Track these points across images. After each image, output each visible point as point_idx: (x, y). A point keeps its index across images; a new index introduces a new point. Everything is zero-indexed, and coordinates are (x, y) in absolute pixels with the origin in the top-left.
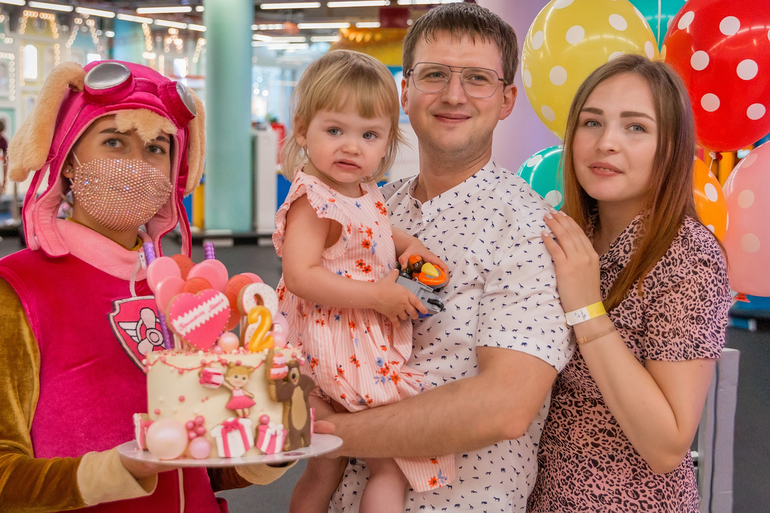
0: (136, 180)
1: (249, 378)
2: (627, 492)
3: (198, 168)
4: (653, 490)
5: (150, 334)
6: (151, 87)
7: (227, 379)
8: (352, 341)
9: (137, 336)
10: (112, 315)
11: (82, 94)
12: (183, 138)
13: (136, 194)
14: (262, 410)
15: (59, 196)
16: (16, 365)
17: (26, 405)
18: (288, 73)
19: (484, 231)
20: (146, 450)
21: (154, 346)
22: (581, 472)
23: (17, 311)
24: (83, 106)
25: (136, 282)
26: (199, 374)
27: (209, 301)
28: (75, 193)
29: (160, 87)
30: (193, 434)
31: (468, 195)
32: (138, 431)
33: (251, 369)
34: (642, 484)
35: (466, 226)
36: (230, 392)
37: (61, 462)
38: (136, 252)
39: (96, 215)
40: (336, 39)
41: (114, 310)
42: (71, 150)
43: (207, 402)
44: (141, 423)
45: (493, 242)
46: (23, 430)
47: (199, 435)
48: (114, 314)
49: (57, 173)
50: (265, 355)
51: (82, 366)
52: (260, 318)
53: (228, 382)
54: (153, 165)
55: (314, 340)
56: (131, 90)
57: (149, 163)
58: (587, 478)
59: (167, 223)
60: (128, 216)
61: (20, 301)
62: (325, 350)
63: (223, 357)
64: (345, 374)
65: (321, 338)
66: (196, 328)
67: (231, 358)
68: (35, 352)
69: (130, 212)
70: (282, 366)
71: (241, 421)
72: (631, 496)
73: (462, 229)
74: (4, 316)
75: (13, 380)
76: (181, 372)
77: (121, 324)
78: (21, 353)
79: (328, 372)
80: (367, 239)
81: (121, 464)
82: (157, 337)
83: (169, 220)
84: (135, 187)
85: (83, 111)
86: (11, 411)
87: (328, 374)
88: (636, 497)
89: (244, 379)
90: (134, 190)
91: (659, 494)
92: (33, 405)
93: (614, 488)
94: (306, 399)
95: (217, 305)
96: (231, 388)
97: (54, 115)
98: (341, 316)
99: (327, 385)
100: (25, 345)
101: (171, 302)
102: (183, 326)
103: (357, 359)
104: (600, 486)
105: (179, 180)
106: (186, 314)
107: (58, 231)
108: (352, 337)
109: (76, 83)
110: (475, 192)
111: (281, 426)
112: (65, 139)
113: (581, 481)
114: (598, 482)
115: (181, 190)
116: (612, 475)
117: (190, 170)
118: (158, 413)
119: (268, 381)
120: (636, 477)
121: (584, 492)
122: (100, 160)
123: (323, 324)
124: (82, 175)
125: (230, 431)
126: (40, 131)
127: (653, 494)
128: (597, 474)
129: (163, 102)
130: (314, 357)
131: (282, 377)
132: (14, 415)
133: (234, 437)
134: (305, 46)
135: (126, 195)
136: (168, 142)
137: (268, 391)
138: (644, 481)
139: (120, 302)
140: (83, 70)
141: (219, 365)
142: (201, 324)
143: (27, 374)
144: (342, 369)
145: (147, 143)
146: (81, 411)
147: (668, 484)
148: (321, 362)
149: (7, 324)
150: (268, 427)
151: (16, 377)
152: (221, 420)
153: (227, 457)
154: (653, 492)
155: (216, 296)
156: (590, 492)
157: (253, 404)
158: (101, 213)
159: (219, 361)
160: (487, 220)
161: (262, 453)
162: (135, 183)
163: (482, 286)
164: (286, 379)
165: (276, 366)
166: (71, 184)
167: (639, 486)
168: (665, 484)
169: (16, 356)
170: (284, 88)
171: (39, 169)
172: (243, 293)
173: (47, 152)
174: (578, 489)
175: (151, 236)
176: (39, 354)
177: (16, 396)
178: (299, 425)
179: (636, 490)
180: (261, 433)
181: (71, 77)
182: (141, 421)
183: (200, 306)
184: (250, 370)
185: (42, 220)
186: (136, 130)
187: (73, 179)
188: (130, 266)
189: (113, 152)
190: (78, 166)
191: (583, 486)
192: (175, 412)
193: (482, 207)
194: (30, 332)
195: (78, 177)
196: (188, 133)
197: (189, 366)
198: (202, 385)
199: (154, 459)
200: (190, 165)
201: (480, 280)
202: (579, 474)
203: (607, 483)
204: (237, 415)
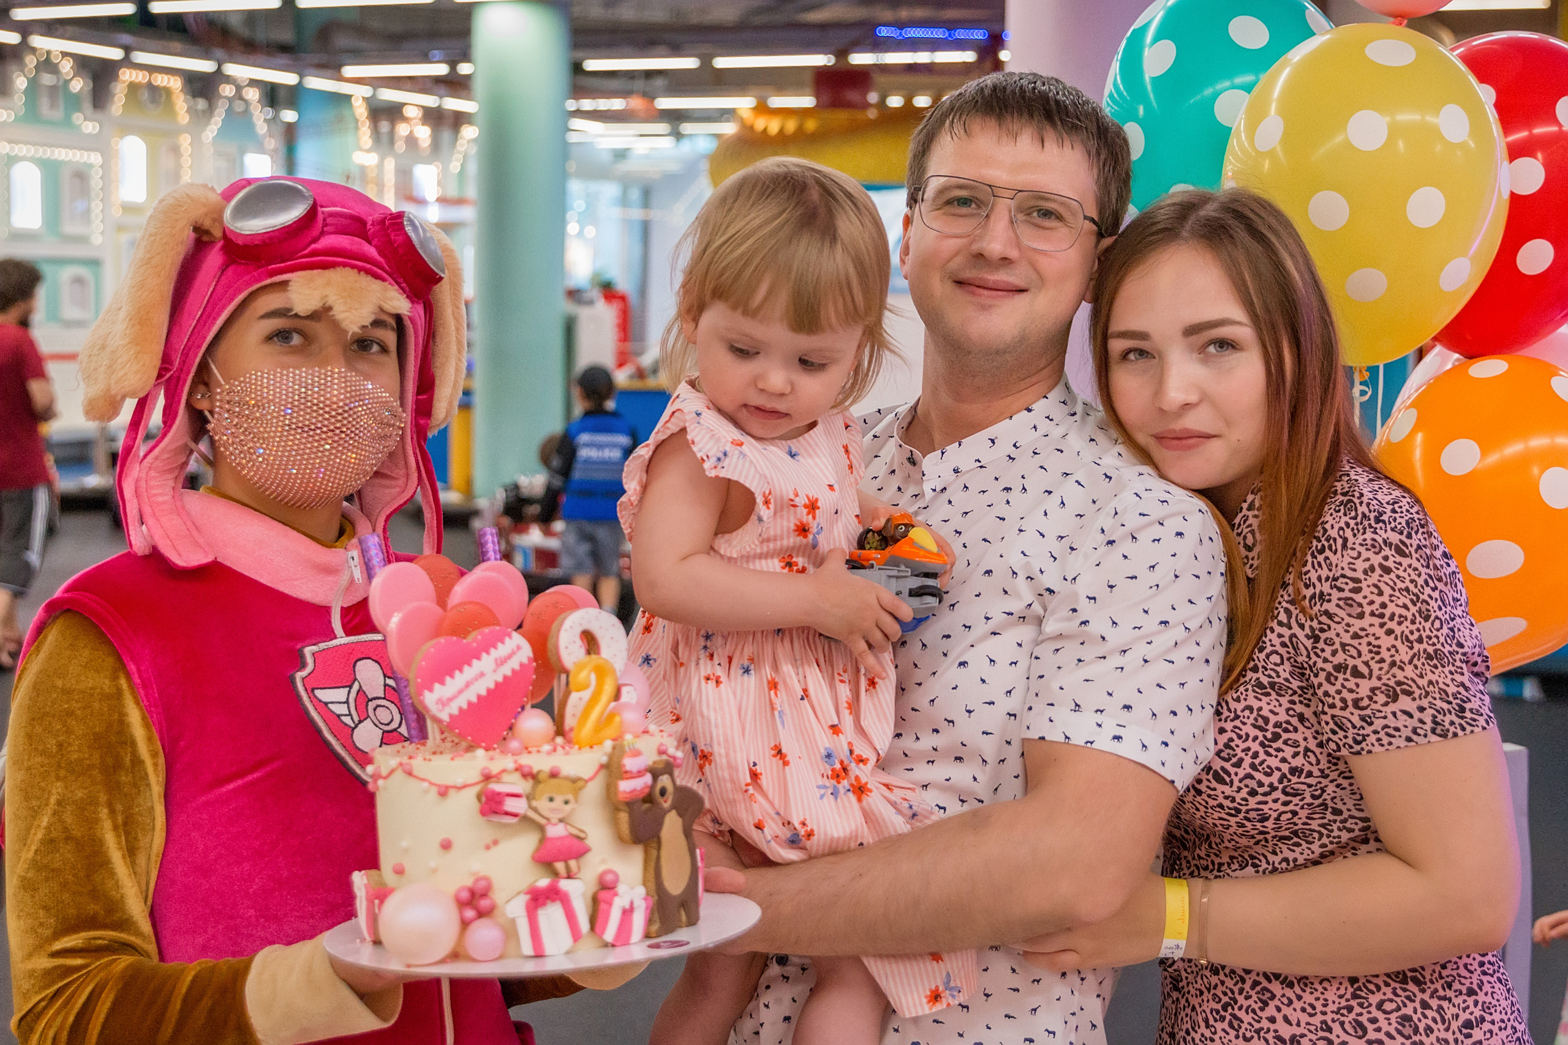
0: (335, 406)
1: (576, 801)
2: (1342, 1024)
3: (453, 378)
4: (1393, 1017)
5: (375, 710)
6: (355, 225)
7: (534, 803)
8: (773, 715)
9: (350, 715)
10: (299, 675)
11: (219, 245)
12: (421, 322)
13: (336, 435)
14: (603, 861)
15: (186, 445)
16: (118, 783)
17: (141, 860)
18: (635, 195)
19: (1046, 514)
20: (377, 942)
21: (384, 732)
22: (1252, 993)
23: (115, 678)
24: (224, 268)
25: (342, 608)
26: (479, 797)
27: (492, 650)
28: (217, 438)
29: (372, 225)
30: (470, 913)
31: (1015, 445)
32: (361, 905)
33: (580, 783)
34: (1370, 1005)
35: (1008, 502)
36: (541, 828)
37: (212, 970)
38: (342, 550)
39: (260, 479)
40: (729, 129)
41: (304, 665)
42: (204, 357)
43: (495, 850)
44: (367, 892)
45: (1062, 538)
46: (137, 909)
47: (481, 914)
48: (304, 673)
49: (179, 402)
50: (605, 754)
51: (246, 779)
52: (593, 677)
53: (535, 810)
54: (367, 377)
55: (702, 716)
56: (315, 233)
57: (359, 372)
58: (1266, 1004)
59: (398, 489)
60: (323, 478)
61: (120, 659)
62: (725, 734)
63: (525, 760)
64: (764, 781)
65: (715, 710)
66: (470, 704)
67: (540, 763)
68: (154, 755)
69: (326, 469)
70: (640, 774)
71: (564, 885)
72: (1351, 1031)
73: (1002, 510)
74: (91, 689)
75: (112, 812)
76: (444, 792)
77: (318, 693)
78: (127, 760)
79: (731, 775)
80: (805, 520)
81: (330, 970)
82: (389, 714)
83: (401, 482)
84: (333, 420)
85: (223, 278)
86: (112, 874)
87: (732, 781)
88: (1360, 1033)
89: (566, 802)
90: (332, 427)
91: (1407, 1024)
92: (153, 858)
93: (1317, 1020)
94: (688, 833)
95: (510, 657)
96: (543, 821)
97: (167, 289)
98: (752, 667)
99: (730, 802)
100: (133, 743)
101: (419, 656)
102: (444, 703)
103: (784, 751)
104: (1290, 1017)
105: (417, 402)
106: (448, 679)
107: (188, 514)
108: (773, 709)
109: (207, 224)
110: (1028, 439)
111: (641, 891)
112: (192, 333)
113: (1254, 1011)
114: (1286, 1010)
115: (422, 422)
116: (1312, 993)
117: (437, 382)
118: (399, 871)
119: (613, 804)
120: (1358, 992)
121: (1262, 1034)
122: (263, 373)
123: (718, 682)
124: (228, 402)
125: (544, 904)
126: (140, 319)
127: (1395, 1025)
128: (1283, 996)
129: (380, 253)
130: (703, 748)
131: (642, 796)
132: (117, 881)
133: (551, 916)
134: (667, 143)
135: (317, 438)
136: (393, 329)
137: (615, 823)
138: (1374, 999)
139: (314, 648)
140: (219, 198)
141: (517, 776)
142: (479, 697)
143: (140, 800)
144: (759, 769)
145: (354, 333)
146: (246, 866)
147: (1425, 1005)
148: (717, 758)
149: (97, 705)
150: (616, 894)
151: (119, 807)
152: (525, 883)
153: (539, 955)
154: (1393, 1021)
155: (507, 639)
156: (1272, 1034)
157: (587, 850)
158: (270, 475)
159: (517, 769)
160: (1050, 492)
161: (606, 945)
162: (333, 413)
163: (1040, 621)
164: (649, 799)
165: (628, 775)
166: (207, 421)
167: (1364, 1011)
168: (1417, 1005)
169: (118, 766)
170: (627, 222)
171: (142, 395)
172: (559, 631)
173: (157, 362)
174: (1249, 1027)
175: (368, 516)
176: (162, 760)
177: (119, 843)
178: (675, 886)
179: (1360, 1018)
180: (603, 906)
181: (197, 213)
182: (366, 886)
183: (475, 662)
184: (577, 783)
185: (155, 495)
186: (330, 308)
187: (211, 412)
188: (331, 578)
189: (287, 353)
190: (220, 386)
191: (1259, 1022)
192: (435, 871)
193: (1042, 467)
194: (143, 719)
195: (221, 407)
196: (430, 310)
197: (459, 781)
198: (485, 818)
199: (395, 965)
200: (438, 373)
201: (1037, 608)
202: (1247, 998)
203: (1303, 1010)
204: (556, 874)
